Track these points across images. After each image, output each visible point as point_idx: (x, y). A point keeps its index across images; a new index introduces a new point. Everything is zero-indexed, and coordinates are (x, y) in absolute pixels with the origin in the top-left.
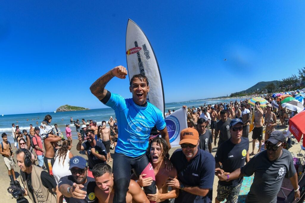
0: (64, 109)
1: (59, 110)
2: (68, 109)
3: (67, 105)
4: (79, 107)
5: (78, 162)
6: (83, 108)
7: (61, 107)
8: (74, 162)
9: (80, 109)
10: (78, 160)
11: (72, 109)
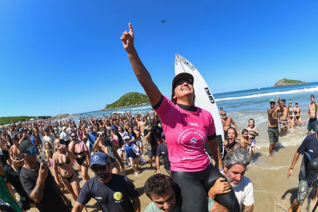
0: (281, 83)
1: (277, 84)
2: (285, 83)
3: (284, 79)
4: (296, 81)
5: (98, 159)
6: (300, 81)
7: (279, 82)
8: (94, 160)
9: (296, 83)
10: (97, 156)
11: (289, 83)
